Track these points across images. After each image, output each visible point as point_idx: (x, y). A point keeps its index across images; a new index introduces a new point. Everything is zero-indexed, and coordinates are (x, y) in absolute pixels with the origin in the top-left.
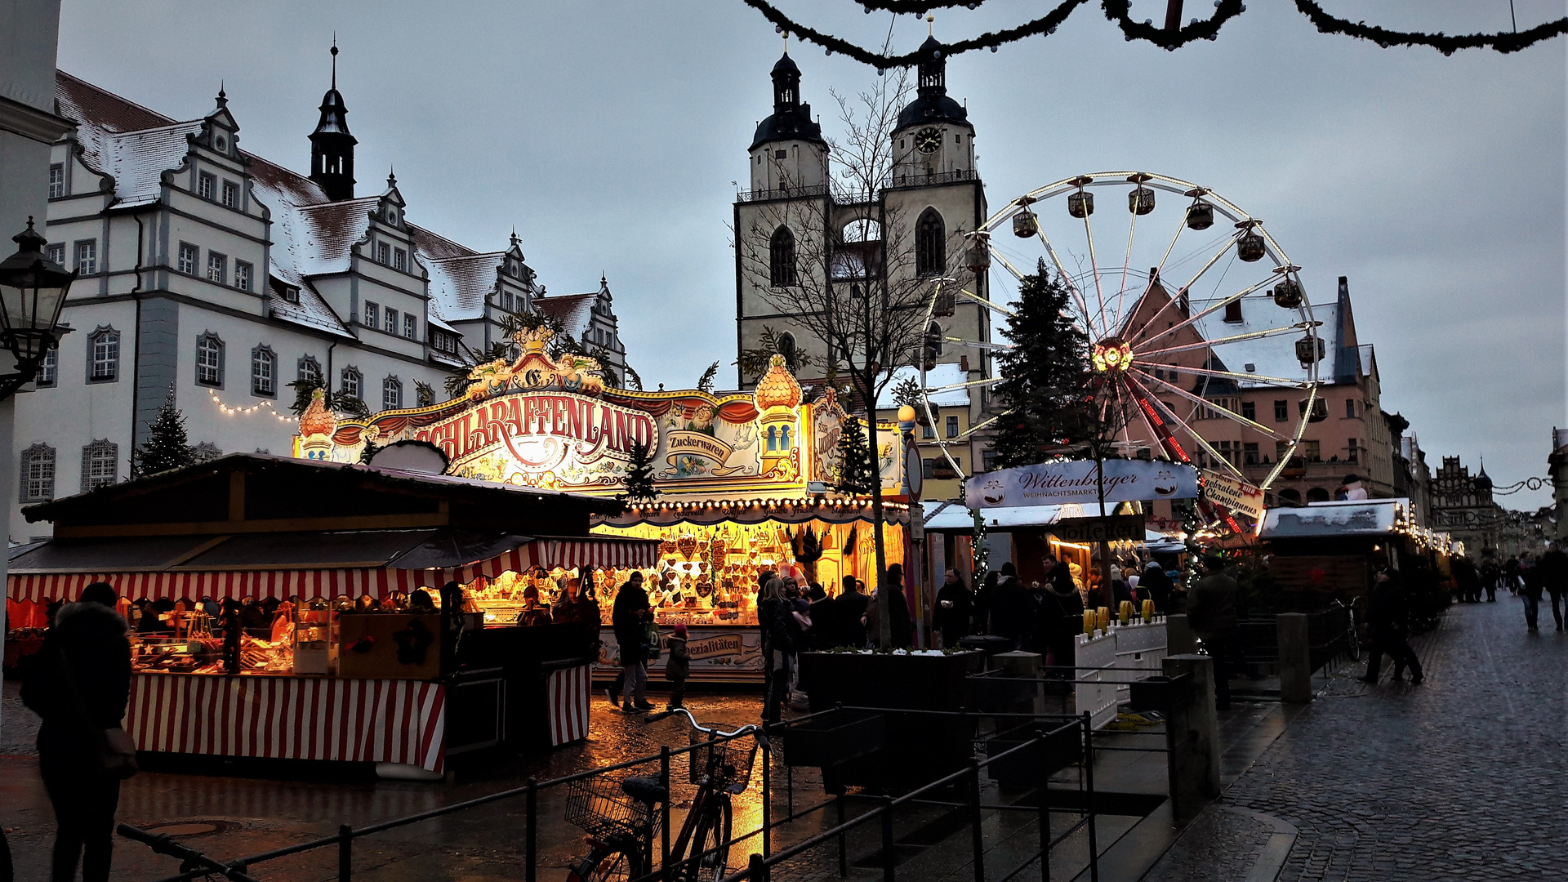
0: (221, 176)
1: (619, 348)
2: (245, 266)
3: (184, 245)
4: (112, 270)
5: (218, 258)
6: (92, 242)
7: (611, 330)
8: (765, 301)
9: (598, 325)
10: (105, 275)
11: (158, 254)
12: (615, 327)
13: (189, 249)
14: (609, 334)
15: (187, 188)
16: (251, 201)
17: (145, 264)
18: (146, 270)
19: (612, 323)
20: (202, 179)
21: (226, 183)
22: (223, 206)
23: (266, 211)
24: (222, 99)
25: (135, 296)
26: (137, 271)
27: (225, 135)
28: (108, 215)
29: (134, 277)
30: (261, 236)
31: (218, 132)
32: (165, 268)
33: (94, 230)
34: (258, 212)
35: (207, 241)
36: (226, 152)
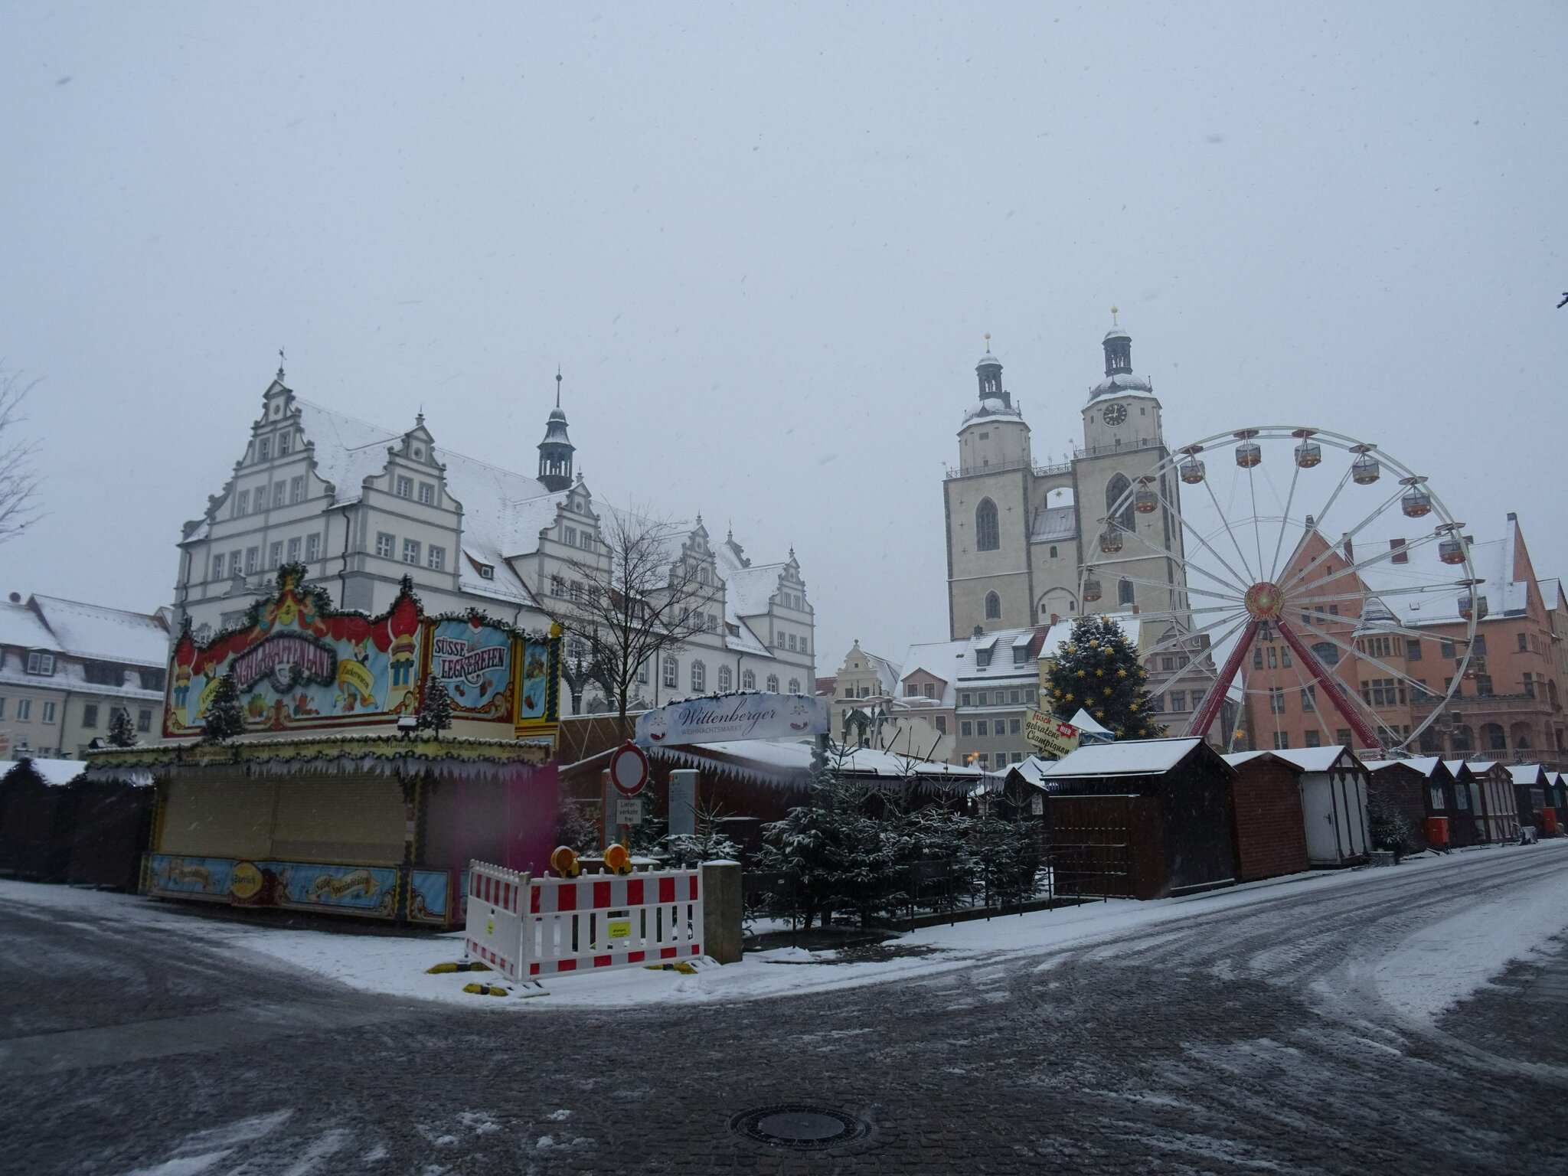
0: (417, 479)
1: (807, 609)
2: (437, 551)
3: (381, 536)
4: (329, 555)
5: (413, 545)
6: (318, 535)
7: (800, 594)
8: (976, 562)
9: (785, 590)
10: (325, 560)
11: (358, 543)
12: (804, 591)
13: (386, 538)
14: (797, 598)
15: (386, 489)
16: (445, 497)
17: (350, 551)
18: (350, 555)
19: (800, 588)
20: (400, 482)
21: (422, 485)
22: (419, 503)
23: (459, 506)
24: (420, 418)
25: (341, 576)
26: (343, 557)
27: (422, 447)
28: (328, 513)
29: (341, 562)
30: (455, 526)
31: (415, 444)
32: (362, 553)
33: (318, 526)
34: (452, 507)
35: (403, 531)
36: (423, 460)
